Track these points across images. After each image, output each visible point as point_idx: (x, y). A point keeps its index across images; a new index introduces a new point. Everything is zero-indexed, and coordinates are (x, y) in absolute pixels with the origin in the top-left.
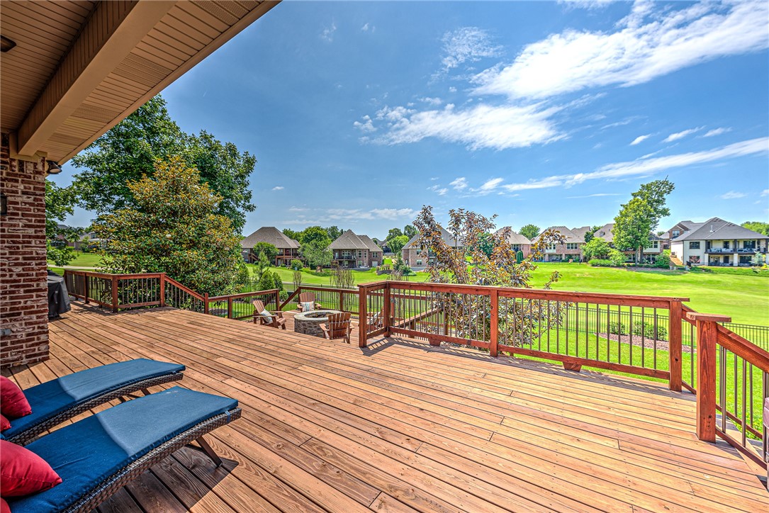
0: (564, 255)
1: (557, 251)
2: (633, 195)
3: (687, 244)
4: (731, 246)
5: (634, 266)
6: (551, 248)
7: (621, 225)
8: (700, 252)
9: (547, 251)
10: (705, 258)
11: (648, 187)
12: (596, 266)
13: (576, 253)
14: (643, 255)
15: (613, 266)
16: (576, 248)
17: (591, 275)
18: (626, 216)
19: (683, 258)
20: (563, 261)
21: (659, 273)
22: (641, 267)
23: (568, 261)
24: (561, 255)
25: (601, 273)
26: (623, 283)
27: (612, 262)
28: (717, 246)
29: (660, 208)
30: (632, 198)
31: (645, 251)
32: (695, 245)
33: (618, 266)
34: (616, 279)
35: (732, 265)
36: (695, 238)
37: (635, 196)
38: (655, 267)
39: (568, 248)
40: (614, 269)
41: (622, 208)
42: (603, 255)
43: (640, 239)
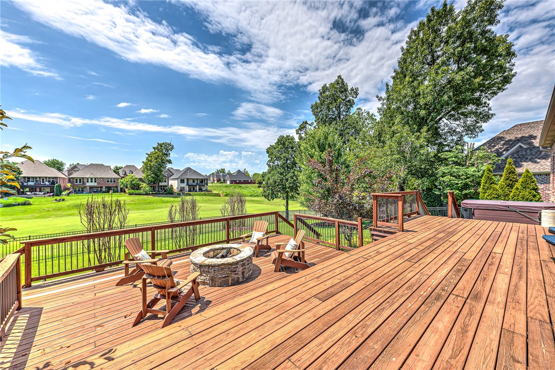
0: (104, 187)
1: (98, 184)
2: (153, 148)
3: (179, 180)
4: (196, 182)
5: (155, 194)
6: (92, 182)
7: (147, 167)
8: (184, 185)
9: (88, 184)
10: (187, 188)
11: (161, 145)
12: (132, 195)
13: (114, 185)
14: (159, 186)
15: (143, 195)
16: (114, 181)
17: (132, 201)
18: (151, 161)
19: (177, 188)
20: (104, 192)
21: (170, 197)
22: (159, 194)
23: (108, 192)
24: (101, 187)
25: (138, 200)
26: (155, 205)
27: (141, 191)
28: (191, 182)
29: (168, 158)
30: (153, 150)
31: (160, 184)
32: (182, 181)
33: (147, 194)
34: (150, 203)
35: (196, 191)
36: (183, 177)
37: (155, 149)
38: (166, 194)
39: (108, 181)
40: (145, 196)
41: (147, 156)
42: (135, 187)
43: (159, 177)
